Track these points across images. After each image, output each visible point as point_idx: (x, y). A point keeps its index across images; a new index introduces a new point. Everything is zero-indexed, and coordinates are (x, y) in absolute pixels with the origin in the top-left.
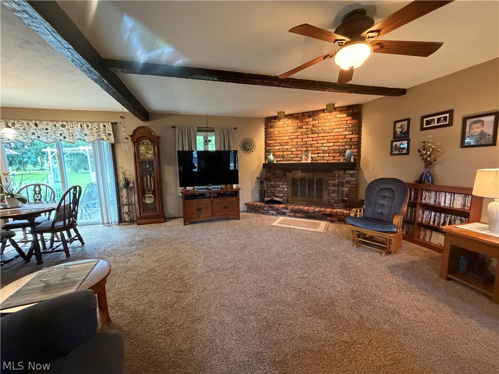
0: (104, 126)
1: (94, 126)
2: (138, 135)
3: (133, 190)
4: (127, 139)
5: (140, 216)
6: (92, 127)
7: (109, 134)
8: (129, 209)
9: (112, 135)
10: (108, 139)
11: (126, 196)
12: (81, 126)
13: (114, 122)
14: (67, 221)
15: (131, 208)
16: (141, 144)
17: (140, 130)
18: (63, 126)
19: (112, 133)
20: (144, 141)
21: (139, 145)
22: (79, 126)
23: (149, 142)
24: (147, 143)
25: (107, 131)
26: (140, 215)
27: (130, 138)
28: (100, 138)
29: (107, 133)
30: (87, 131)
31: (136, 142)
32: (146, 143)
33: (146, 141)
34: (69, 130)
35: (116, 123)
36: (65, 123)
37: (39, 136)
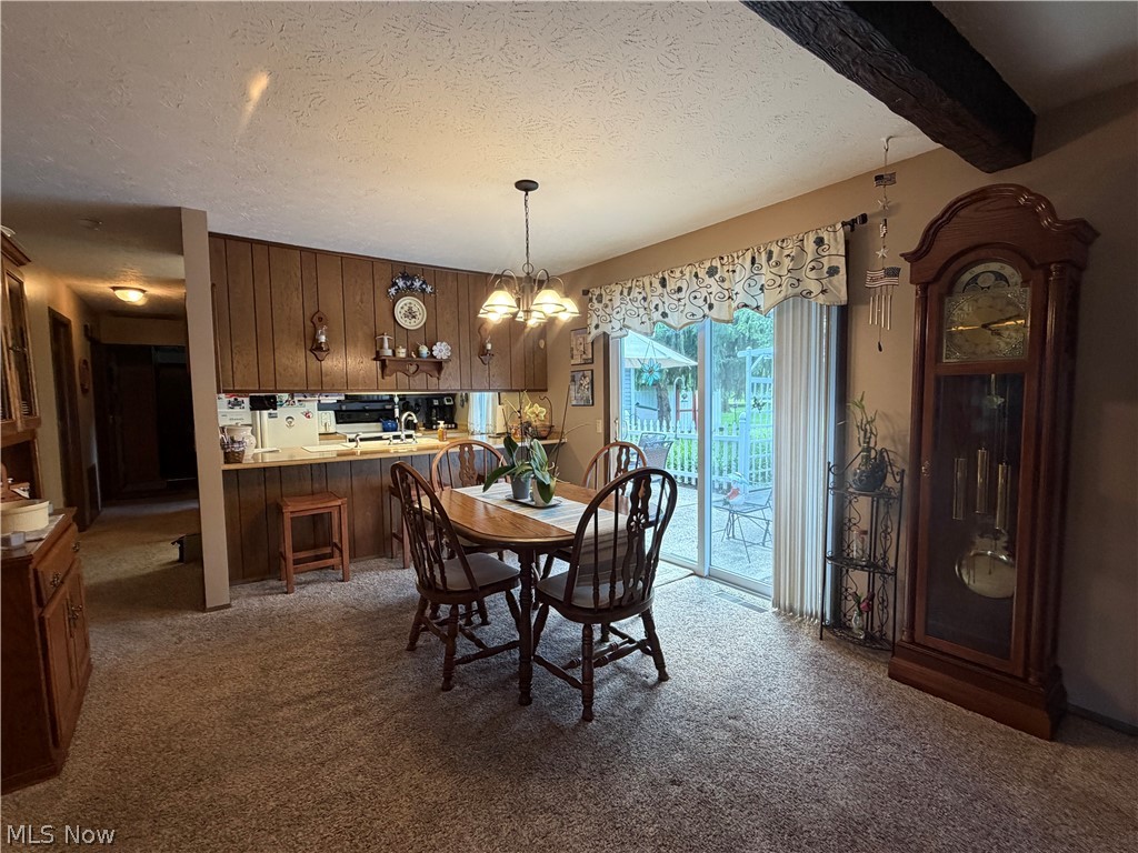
0: (820, 242)
1: (786, 252)
2: (948, 244)
3: (896, 506)
4: (893, 272)
5: (912, 640)
6: (781, 253)
7: (833, 271)
8: (871, 583)
9: (843, 270)
10: (823, 292)
11: (865, 525)
12: (753, 262)
13: (856, 214)
14: (605, 590)
15: (878, 583)
16: (959, 287)
17: (962, 213)
18: (712, 272)
19: (841, 263)
20: (978, 269)
21: (950, 291)
22: (748, 264)
23: (1008, 270)
24: (1000, 277)
25: (825, 260)
26: (912, 636)
27: (906, 267)
28: (798, 290)
29: (826, 269)
30: (766, 275)
31: (936, 279)
32: (989, 280)
33: (995, 266)
34: (723, 281)
35: (864, 218)
36: (716, 263)
37: (667, 311)
